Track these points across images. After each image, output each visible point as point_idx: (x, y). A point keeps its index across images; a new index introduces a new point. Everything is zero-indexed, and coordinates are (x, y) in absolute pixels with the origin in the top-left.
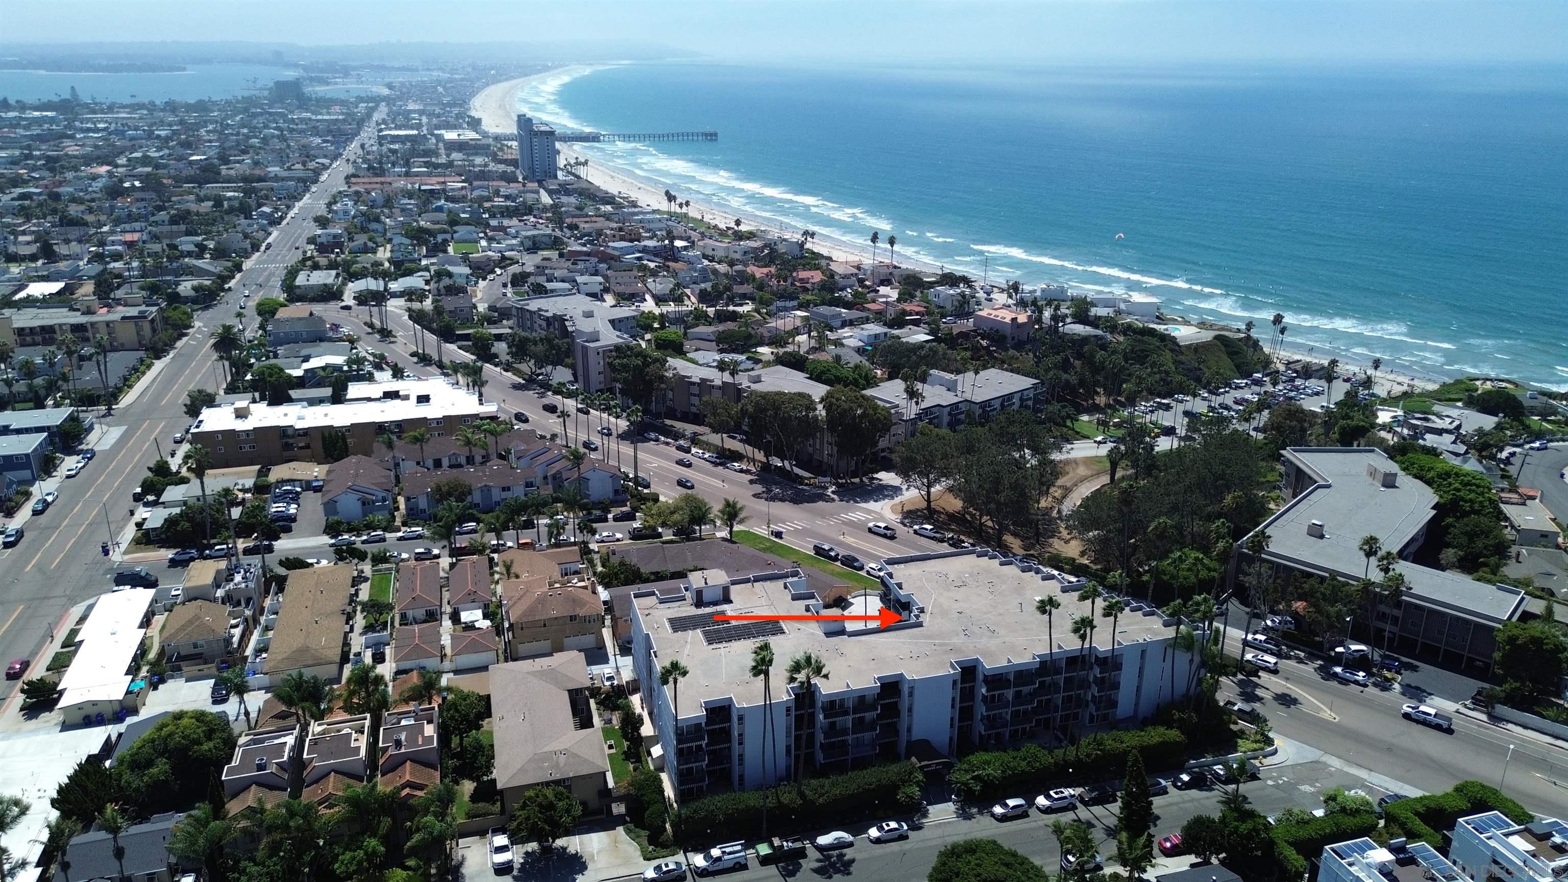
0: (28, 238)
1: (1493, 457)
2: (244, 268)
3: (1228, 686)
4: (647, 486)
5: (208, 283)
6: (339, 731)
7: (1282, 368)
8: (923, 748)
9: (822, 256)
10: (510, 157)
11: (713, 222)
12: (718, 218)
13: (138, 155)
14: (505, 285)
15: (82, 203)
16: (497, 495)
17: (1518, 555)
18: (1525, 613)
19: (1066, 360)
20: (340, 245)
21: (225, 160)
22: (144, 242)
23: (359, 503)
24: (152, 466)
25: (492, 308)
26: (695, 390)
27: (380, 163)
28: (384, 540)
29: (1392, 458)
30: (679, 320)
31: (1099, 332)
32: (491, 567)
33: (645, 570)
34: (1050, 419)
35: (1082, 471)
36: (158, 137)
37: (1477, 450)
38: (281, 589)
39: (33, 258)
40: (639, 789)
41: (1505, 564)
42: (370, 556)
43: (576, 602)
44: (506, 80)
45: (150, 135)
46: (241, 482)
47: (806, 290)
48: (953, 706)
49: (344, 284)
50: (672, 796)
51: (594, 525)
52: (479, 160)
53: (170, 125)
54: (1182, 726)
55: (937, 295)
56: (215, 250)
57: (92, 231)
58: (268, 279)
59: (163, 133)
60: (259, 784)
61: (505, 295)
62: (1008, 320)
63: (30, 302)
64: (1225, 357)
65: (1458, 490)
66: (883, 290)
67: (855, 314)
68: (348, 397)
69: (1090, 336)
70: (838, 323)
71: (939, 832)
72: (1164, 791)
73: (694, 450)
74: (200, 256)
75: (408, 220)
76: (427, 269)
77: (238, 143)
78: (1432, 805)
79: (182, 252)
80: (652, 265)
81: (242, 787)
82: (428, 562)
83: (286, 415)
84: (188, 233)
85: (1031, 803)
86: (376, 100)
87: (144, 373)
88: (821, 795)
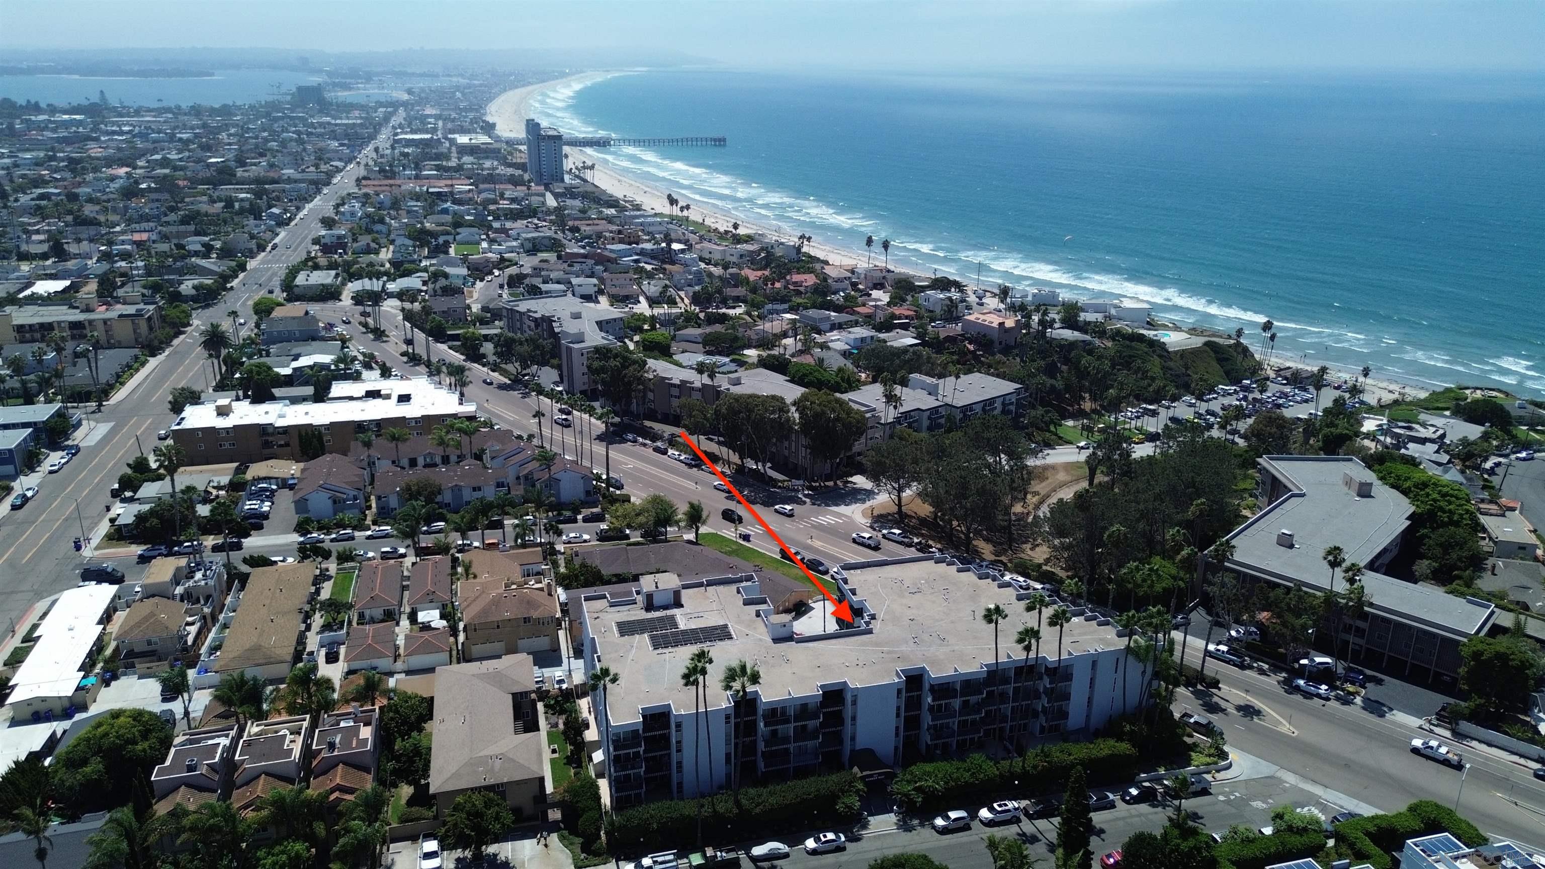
0: (42, 237)
1: (1478, 467)
2: (248, 267)
3: (1187, 697)
4: (620, 487)
5: (209, 282)
6: (276, 732)
7: (1272, 375)
8: (867, 757)
9: (818, 260)
10: (519, 161)
11: (713, 226)
12: (720, 222)
13: (157, 157)
14: (501, 287)
15: (98, 204)
16: (467, 495)
17: (1494, 567)
18: (1494, 625)
19: (1054, 364)
20: (344, 246)
21: (241, 163)
22: (154, 242)
23: (330, 502)
24: (131, 462)
25: (485, 309)
26: (675, 392)
27: (391, 166)
28: (353, 538)
29: (1370, 467)
30: (669, 321)
31: (1087, 337)
32: (454, 567)
33: (606, 572)
34: (1032, 424)
35: (1062, 476)
36: (180, 139)
37: (1461, 460)
38: (242, 588)
39: (45, 256)
40: (575, 796)
41: (1479, 577)
42: (334, 554)
43: (531, 603)
44: (523, 86)
45: (172, 138)
46: (216, 479)
47: (799, 293)
48: (898, 715)
49: (344, 284)
50: (608, 803)
51: (561, 526)
52: (488, 164)
53: (192, 128)
54: (1132, 738)
55: (927, 299)
56: (221, 249)
57: (104, 231)
58: (270, 279)
59: (185, 136)
60: (189, 785)
61: (500, 296)
62: (995, 325)
63: (34, 299)
64: (1214, 363)
65: (1435, 500)
66: (875, 294)
67: (844, 317)
68: (331, 395)
69: (1076, 341)
70: (827, 326)
71: (878, 844)
72: (1112, 806)
73: (670, 452)
74: (206, 256)
75: (413, 221)
76: (425, 270)
77: (257, 146)
78: (1384, 825)
79: (189, 252)
80: (649, 267)
81: (173, 787)
82: (392, 562)
83: (267, 413)
84: (197, 233)
85: (973, 815)
86: (395, 105)
87: (137, 370)
88: (758, 805)
